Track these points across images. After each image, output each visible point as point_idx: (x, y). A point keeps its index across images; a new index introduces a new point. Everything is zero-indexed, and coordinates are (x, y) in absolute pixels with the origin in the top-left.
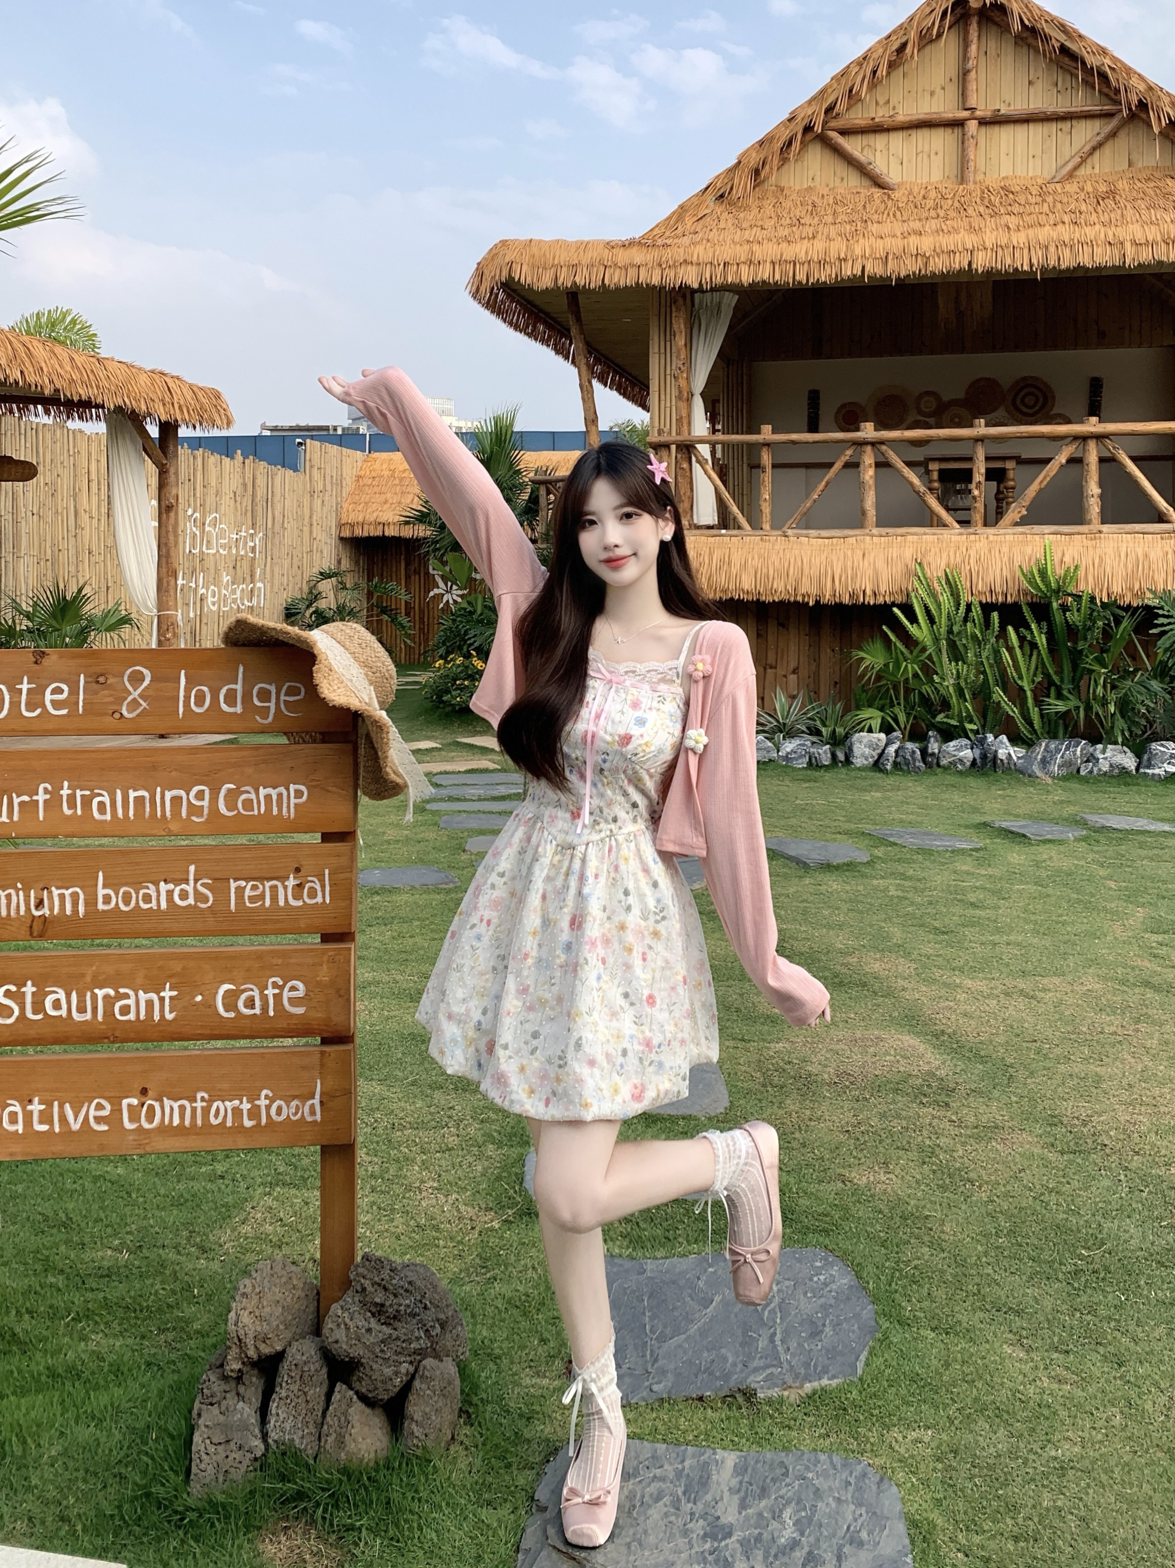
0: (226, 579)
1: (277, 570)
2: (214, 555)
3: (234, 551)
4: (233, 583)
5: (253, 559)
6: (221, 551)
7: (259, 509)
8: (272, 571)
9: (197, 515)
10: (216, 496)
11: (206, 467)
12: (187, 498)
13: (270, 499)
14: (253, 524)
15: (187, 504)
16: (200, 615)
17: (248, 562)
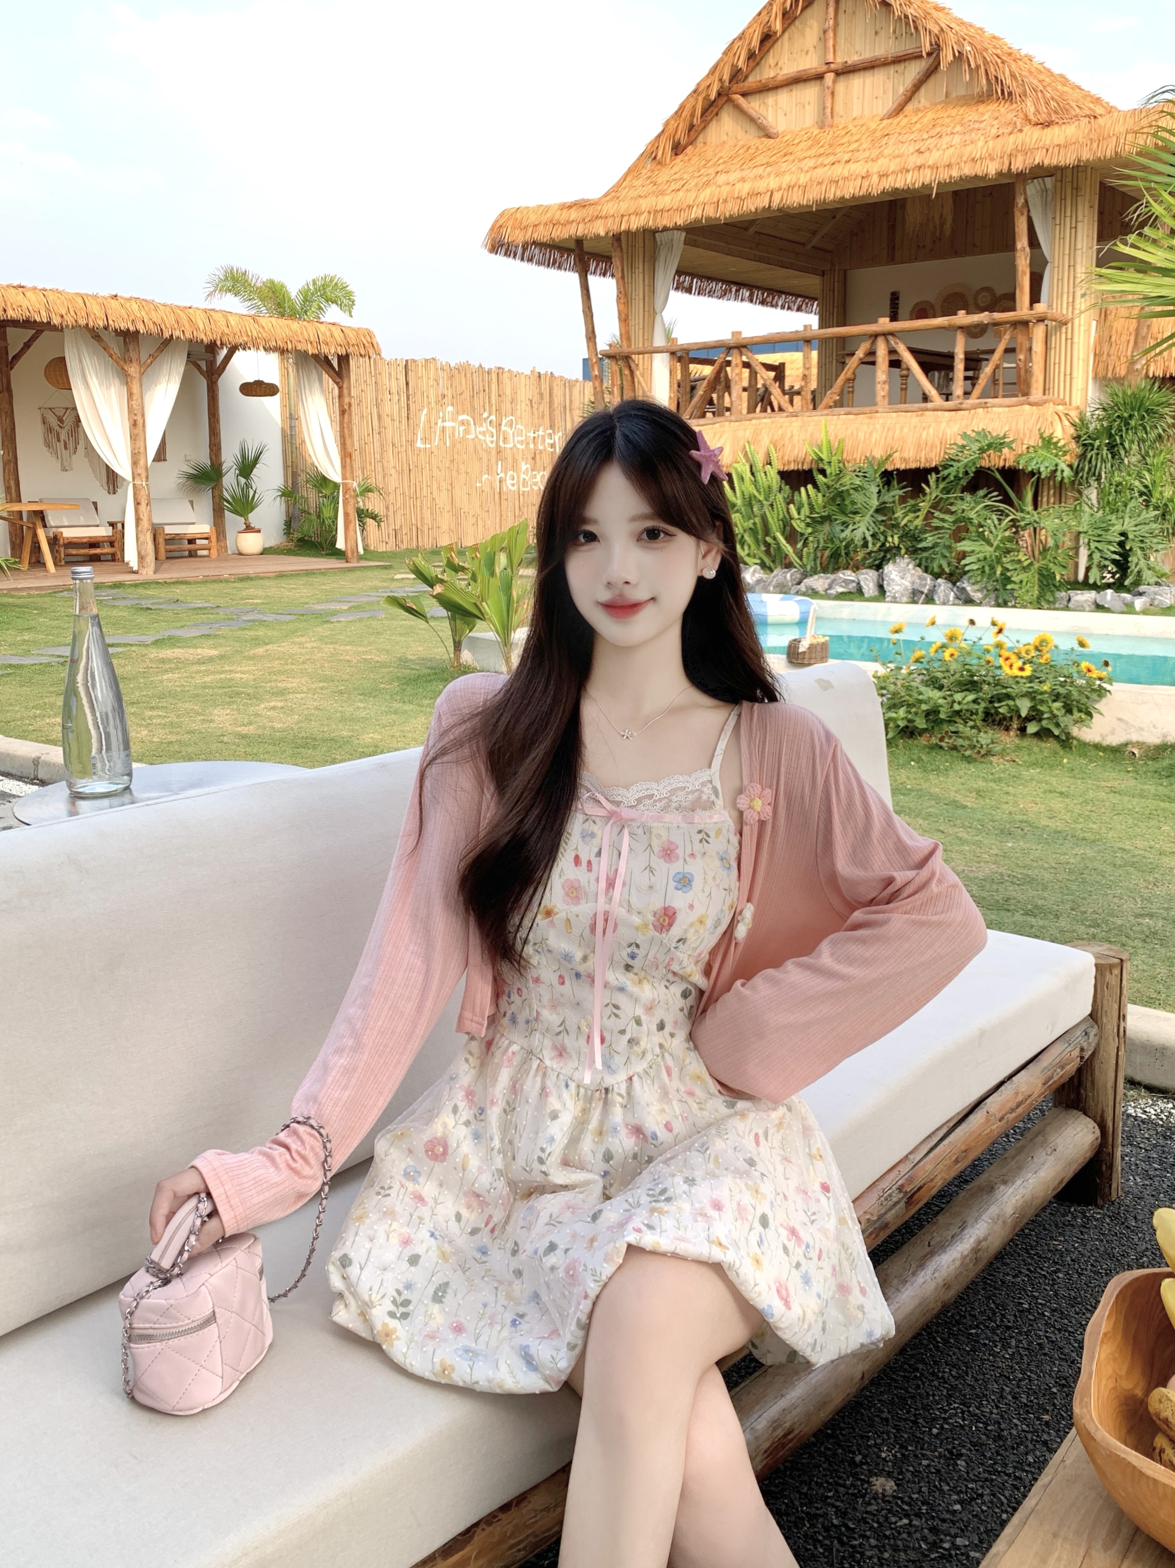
0: (524, 466)
2: (511, 448)
3: (532, 446)
4: (533, 470)
6: (519, 446)
7: (557, 413)
9: (493, 417)
10: (512, 403)
11: (500, 380)
12: (482, 404)
13: (568, 406)
14: (551, 426)
15: (482, 409)
16: (500, 493)
17: (548, 456)
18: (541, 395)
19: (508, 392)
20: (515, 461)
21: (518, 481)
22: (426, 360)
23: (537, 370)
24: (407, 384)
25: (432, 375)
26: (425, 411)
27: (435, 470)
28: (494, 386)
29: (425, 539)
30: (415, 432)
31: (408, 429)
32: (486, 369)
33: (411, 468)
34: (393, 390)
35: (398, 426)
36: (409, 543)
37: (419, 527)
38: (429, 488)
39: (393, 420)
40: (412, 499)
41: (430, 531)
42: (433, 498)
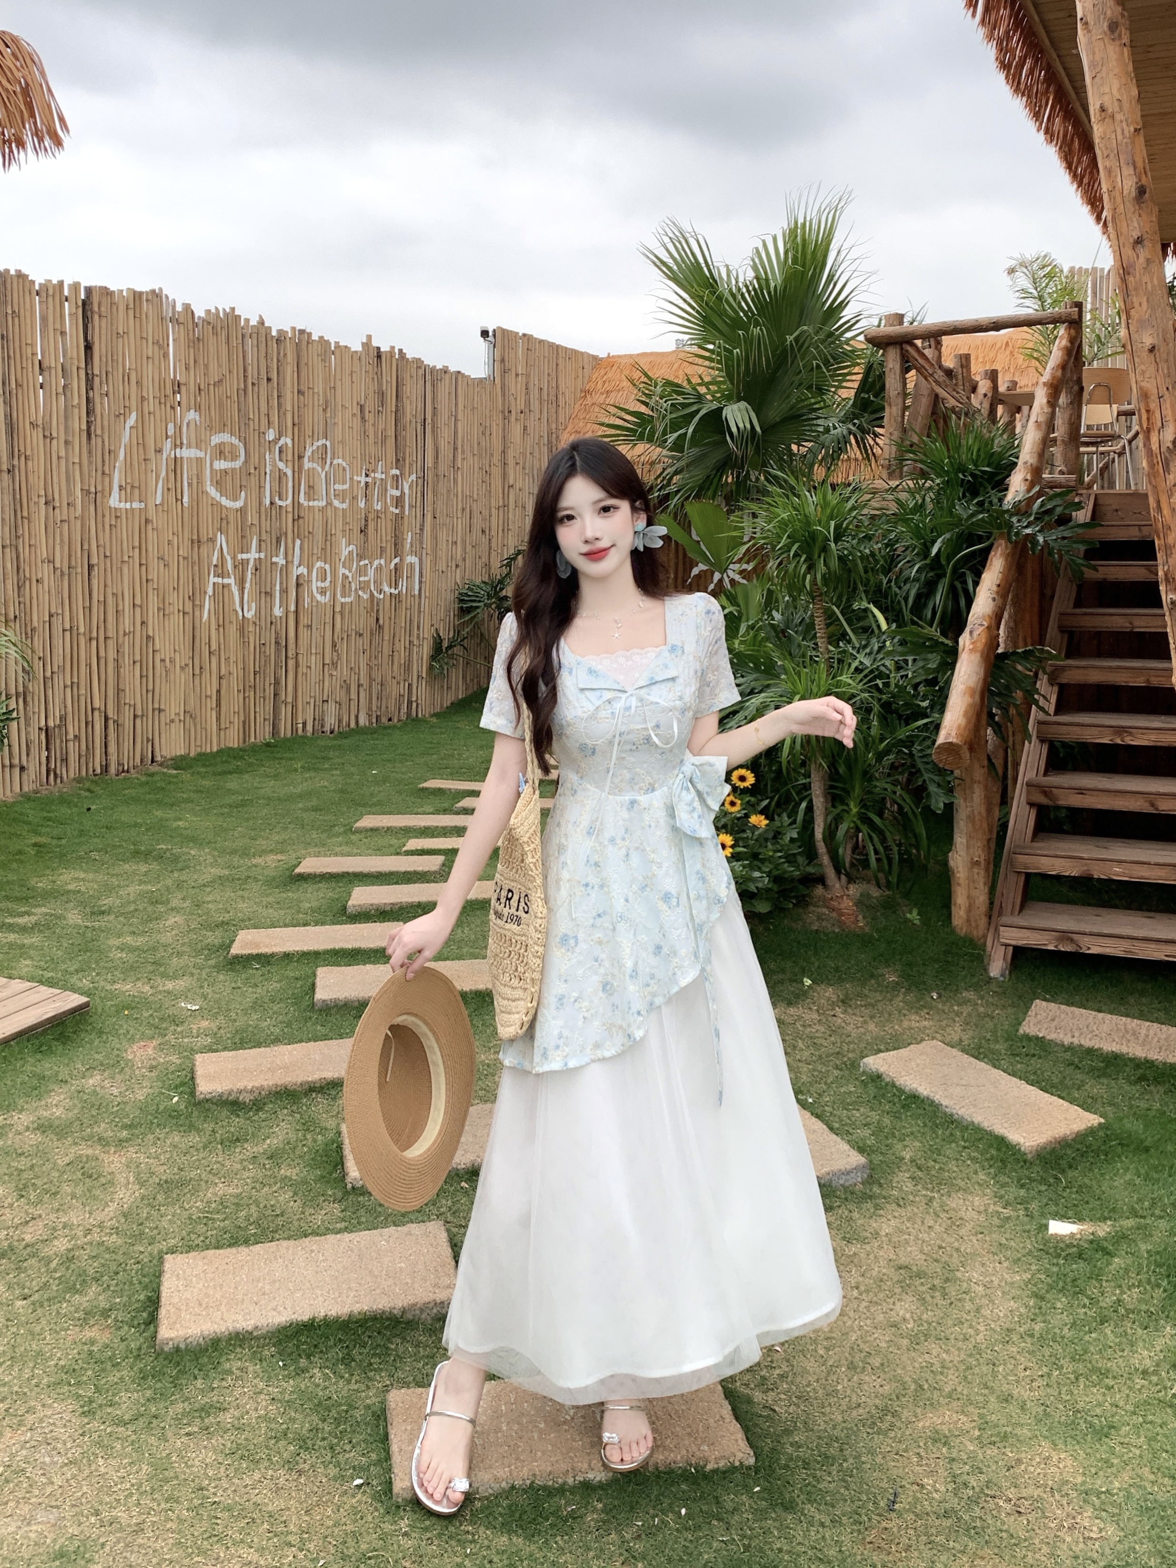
0: (345, 549)
1: (443, 535)
2: (322, 510)
3: (362, 505)
4: (361, 557)
5: (399, 518)
6: (336, 503)
7: (409, 435)
8: (435, 538)
9: (286, 440)
10: (325, 410)
11: (304, 360)
12: (264, 410)
13: (429, 421)
14: (398, 460)
15: (264, 421)
16: (297, 612)
17: (389, 522)
18: (382, 395)
19: (319, 387)
20: (328, 536)
21: (333, 582)
22: (137, 296)
23: (375, 343)
24: (88, 347)
25: (150, 330)
26: (132, 420)
27: (154, 563)
28: (289, 370)
29: (127, 745)
30: (107, 472)
31: (90, 463)
32: (274, 333)
33: (94, 561)
34: (50, 362)
35: (63, 453)
36: (83, 760)
37: (110, 715)
38: (138, 610)
39: (48, 437)
40: (94, 643)
41: (138, 721)
42: (148, 637)
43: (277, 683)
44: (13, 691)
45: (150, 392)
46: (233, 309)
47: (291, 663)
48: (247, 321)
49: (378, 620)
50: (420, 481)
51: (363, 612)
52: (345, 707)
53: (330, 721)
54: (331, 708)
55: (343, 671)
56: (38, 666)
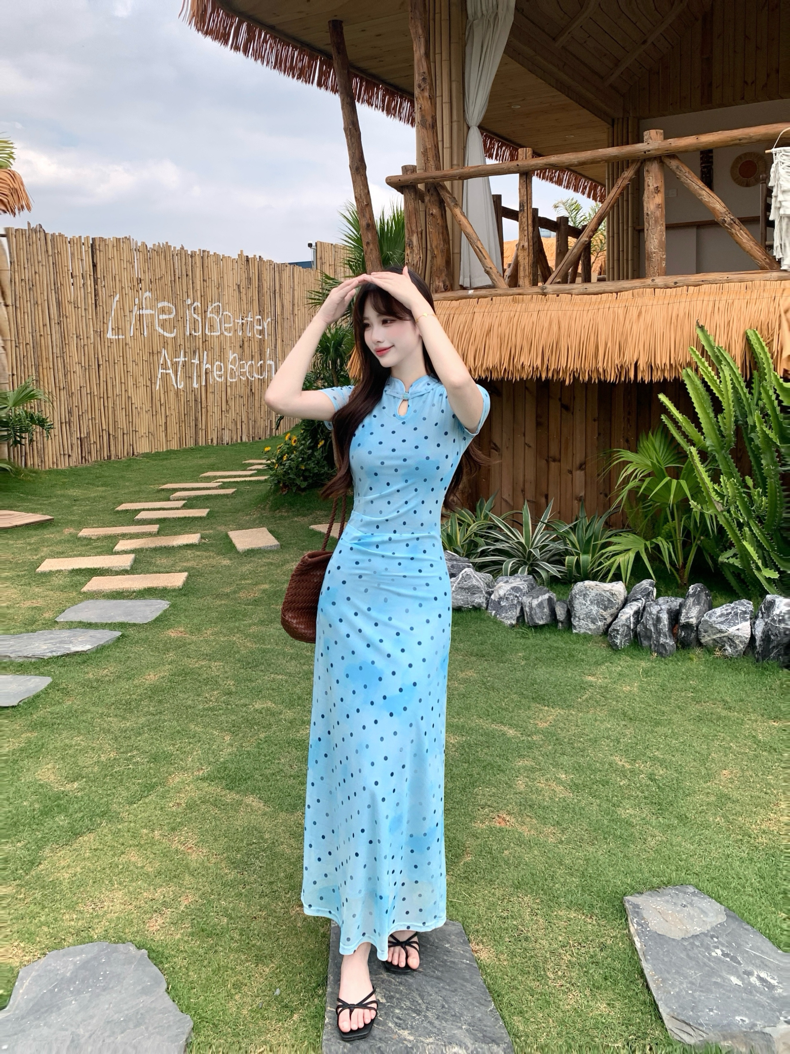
10: (218, 288)
11: (206, 265)
12: (185, 290)
13: (277, 291)
14: (260, 311)
15: (185, 295)
16: (206, 386)
17: (256, 343)
18: (249, 280)
19: (215, 277)
20: (222, 350)
22: (118, 240)
23: (245, 254)
24: (95, 266)
25: (125, 256)
27: (130, 364)
28: (198, 271)
29: (120, 447)
30: (105, 321)
31: (96, 318)
32: (189, 253)
33: (101, 363)
34: (76, 273)
35: (84, 315)
36: (99, 453)
37: (111, 433)
38: (123, 385)
39: (76, 307)
40: (102, 400)
41: (125, 436)
42: (129, 397)
43: (196, 420)
44: (64, 421)
45: (126, 284)
46: (167, 243)
47: (203, 410)
48: (175, 248)
49: (251, 390)
50: (273, 322)
51: (243, 387)
52: (234, 432)
53: (226, 439)
54: (226, 432)
55: (232, 415)
56: (76, 410)
